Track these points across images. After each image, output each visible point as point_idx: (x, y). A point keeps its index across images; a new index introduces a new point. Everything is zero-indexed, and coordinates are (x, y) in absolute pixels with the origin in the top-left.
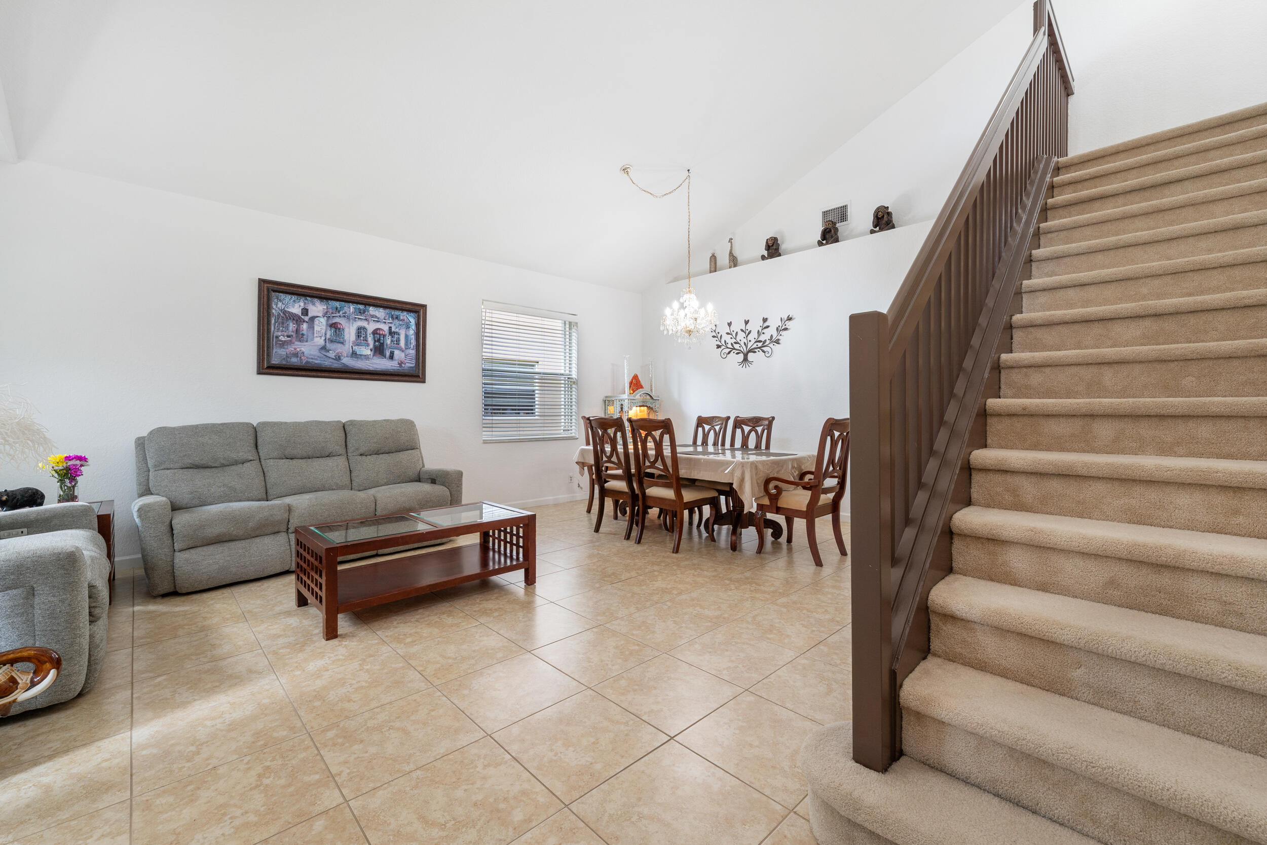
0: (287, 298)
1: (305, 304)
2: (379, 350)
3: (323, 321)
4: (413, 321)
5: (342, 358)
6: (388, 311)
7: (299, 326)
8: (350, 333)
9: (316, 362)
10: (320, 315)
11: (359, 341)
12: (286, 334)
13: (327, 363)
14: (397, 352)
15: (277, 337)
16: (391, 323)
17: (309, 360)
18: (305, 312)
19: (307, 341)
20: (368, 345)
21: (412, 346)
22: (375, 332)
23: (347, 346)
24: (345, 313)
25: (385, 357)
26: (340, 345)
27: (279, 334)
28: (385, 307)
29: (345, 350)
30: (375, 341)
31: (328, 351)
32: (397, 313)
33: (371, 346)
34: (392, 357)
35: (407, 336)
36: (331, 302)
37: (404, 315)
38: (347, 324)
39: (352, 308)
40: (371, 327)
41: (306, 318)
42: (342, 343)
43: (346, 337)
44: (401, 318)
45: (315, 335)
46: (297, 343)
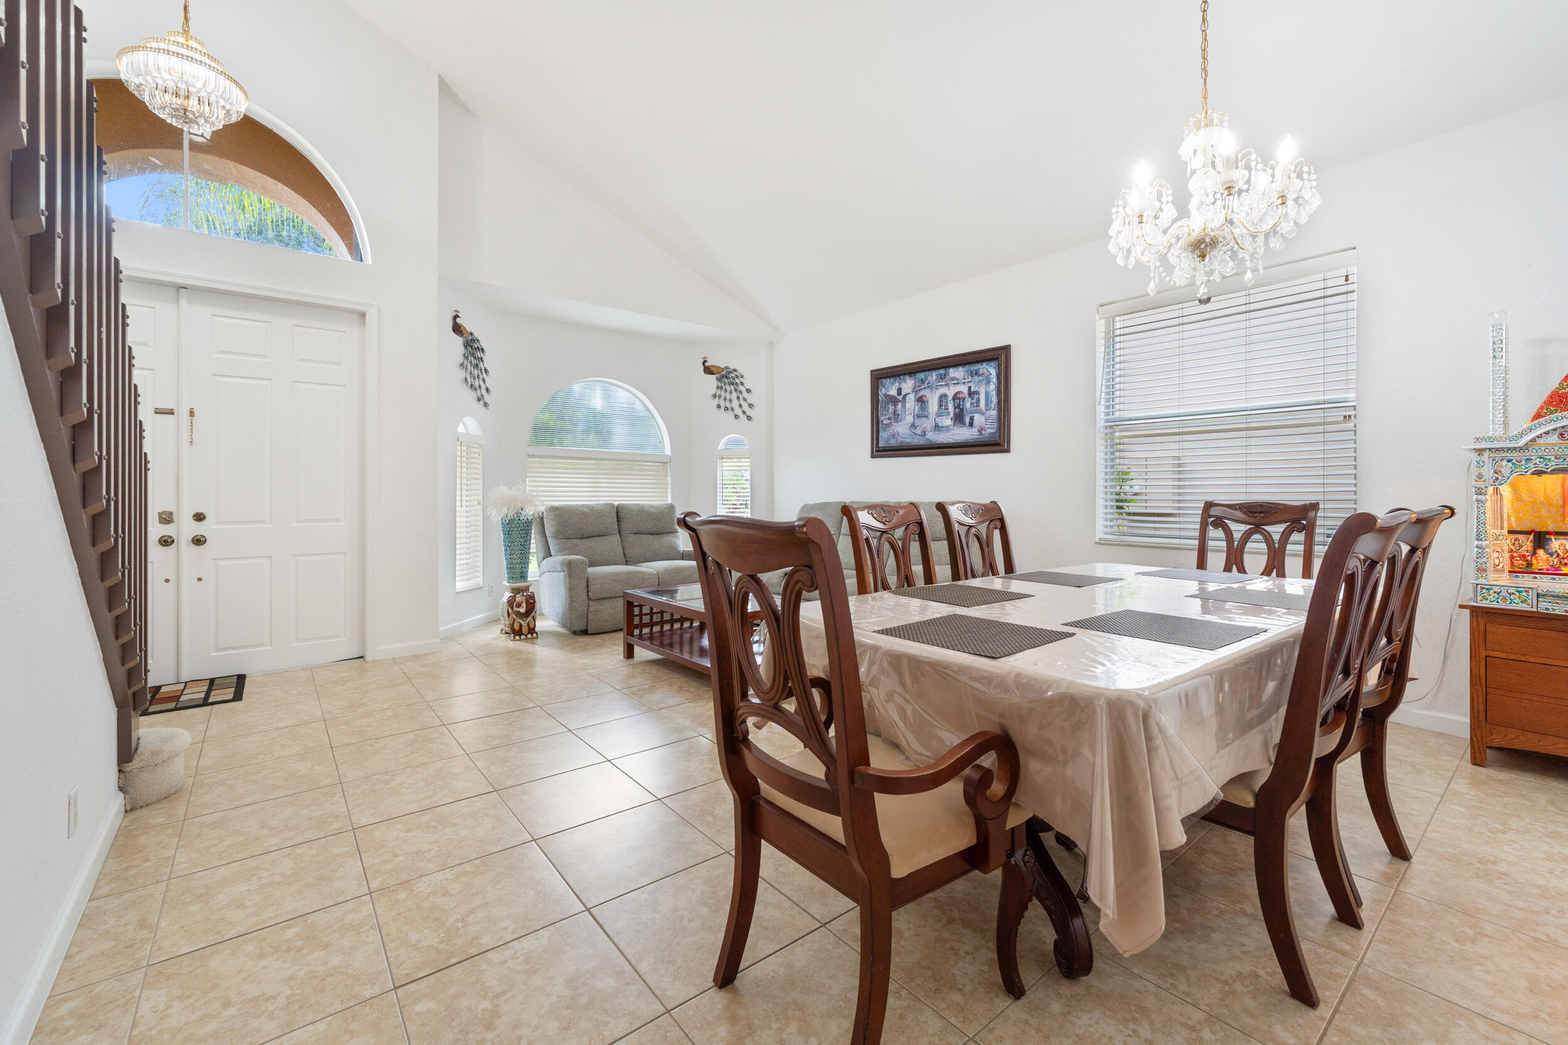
0: (887, 382)
1: (899, 384)
2: (959, 418)
3: (912, 396)
4: (993, 372)
5: (927, 433)
6: (967, 368)
7: (895, 406)
8: (933, 406)
9: (908, 440)
10: (910, 391)
11: (940, 411)
12: (887, 417)
13: (915, 442)
14: (977, 417)
15: (882, 421)
16: (970, 382)
17: (903, 440)
18: (899, 391)
19: (901, 421)
20: (949, 414)
21: (993, 405)
22: (955, 397)
23: (931, 419)
24: (928, 384)
25: (965, 425)
26: (925, 419)
27: (883, 418)
28: (963, 364)
29: (928, 423)
30: (955, 408)
31: (916, 428)
32: (977, 368)
33: (952, 415)
34: (971, 424)
35: (987, 394)
36: (918, 376)
37: (984, 369)
38: (931, 395)
39: (934, 376)
40: (951, 392)
41: (900, 398)
42: (927, 417)
43: (930, 410)
44: (981, 372)
45: (907, 413)
46: (895, 424)
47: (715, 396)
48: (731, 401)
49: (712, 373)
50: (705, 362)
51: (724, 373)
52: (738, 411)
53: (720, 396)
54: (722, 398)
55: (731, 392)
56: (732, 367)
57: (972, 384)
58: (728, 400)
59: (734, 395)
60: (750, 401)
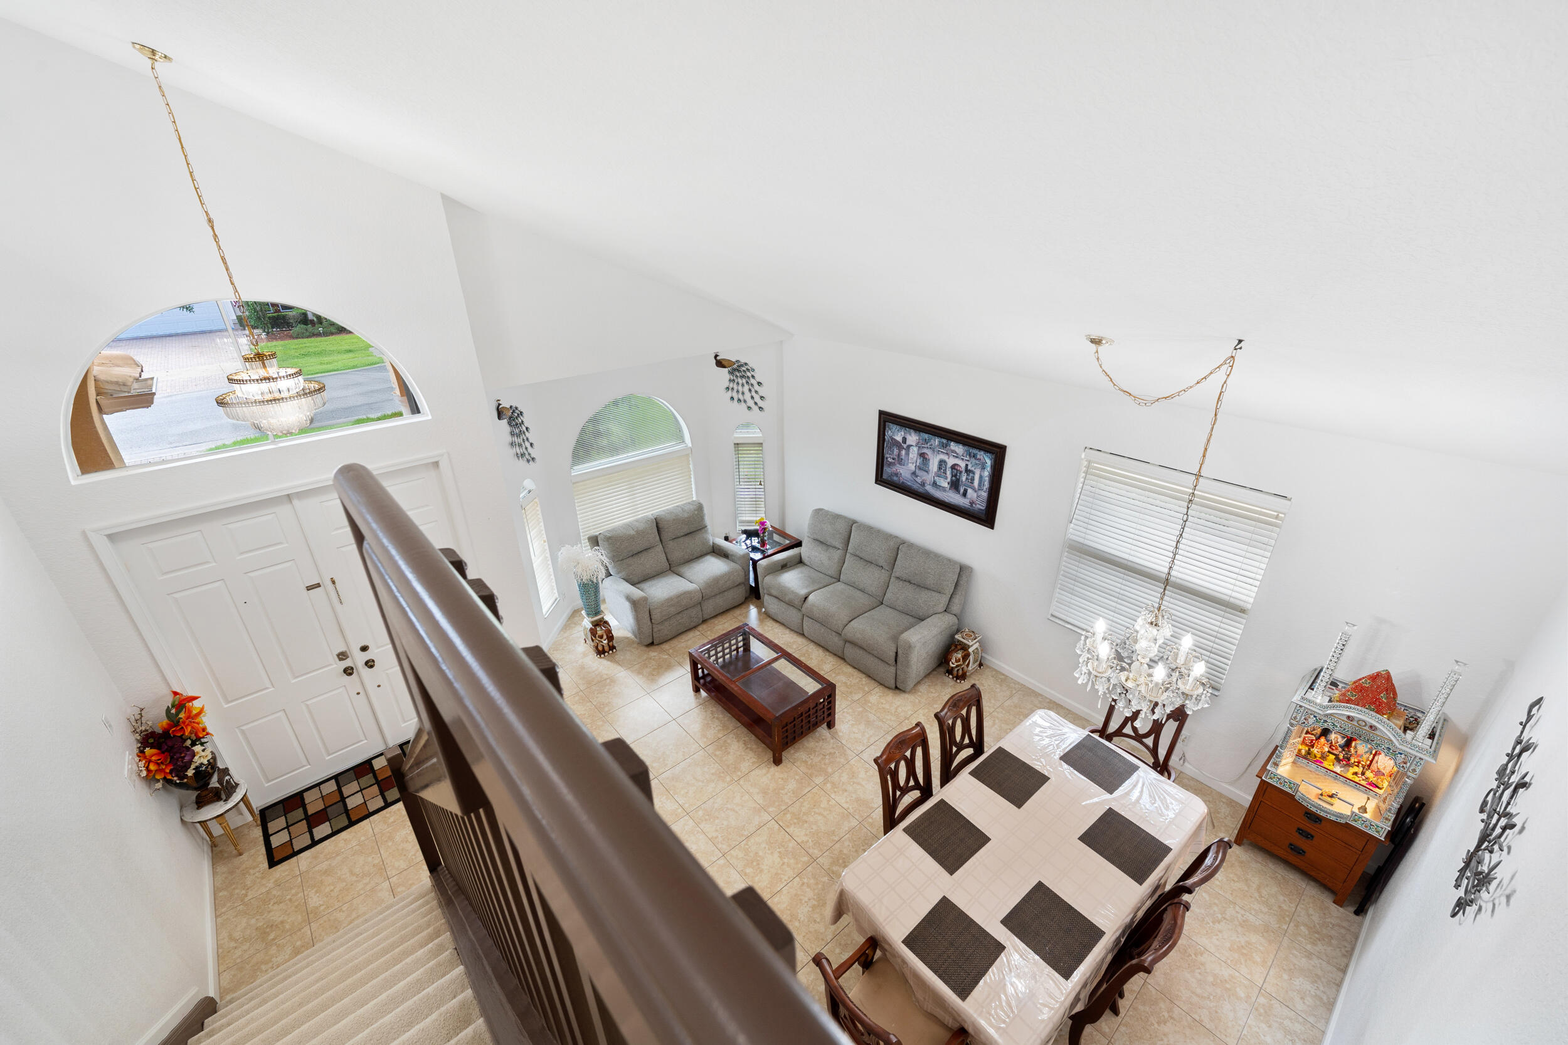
0: (893, 425)
1: (905, 433)
2: (955, 485)
3: (915, 449)
4: (989, 462)
5: (926, 485)
6: (966, 448)
7: (900, 452)
8: (934, 466)
9: (909, 484)
10: (914, 444)
11: (939, 473)
12: (892, 457)
13: (915, 487)
14: (970, 491)
15: (887, 458)
16: (968, 461)
17: (905, 481)
18: (905, 440)
19: (904, 465)
20: (946, 478)
21: (985, 489)
22: (954, 467)
23: (930, 475)
24: (931, 445)
25: (959, 493)
26: (926, 473)
27: (888, 456)
28: (964, 444)
29: (928, 478)
30: (952, 476)
31: (917, 476)
32: (975, 451)
33: (949, 480)
34: (965, 494)
35: (981, 477)
36: (922, 434)
37: (981, 455)
38: (932, 456)
39: (936, 441)
40: (951, 461)
41: (905, 446)
42: (927, 472)
43: (930, 468)
44: (978, 457)
45: (910, 461)
46: (898, 465)
47: (728, 388)
48: (743, 393)
49: (724, 366)
50: (716, 356)
51: (735, 366)
52: (751, 403)
53: (733, 389)
54: (735, 390)
55: (743, 385)
56: (743, 361)
57: (969, 463)
58: (740, 392)
59: (746, 388)
60: (761, 394)
